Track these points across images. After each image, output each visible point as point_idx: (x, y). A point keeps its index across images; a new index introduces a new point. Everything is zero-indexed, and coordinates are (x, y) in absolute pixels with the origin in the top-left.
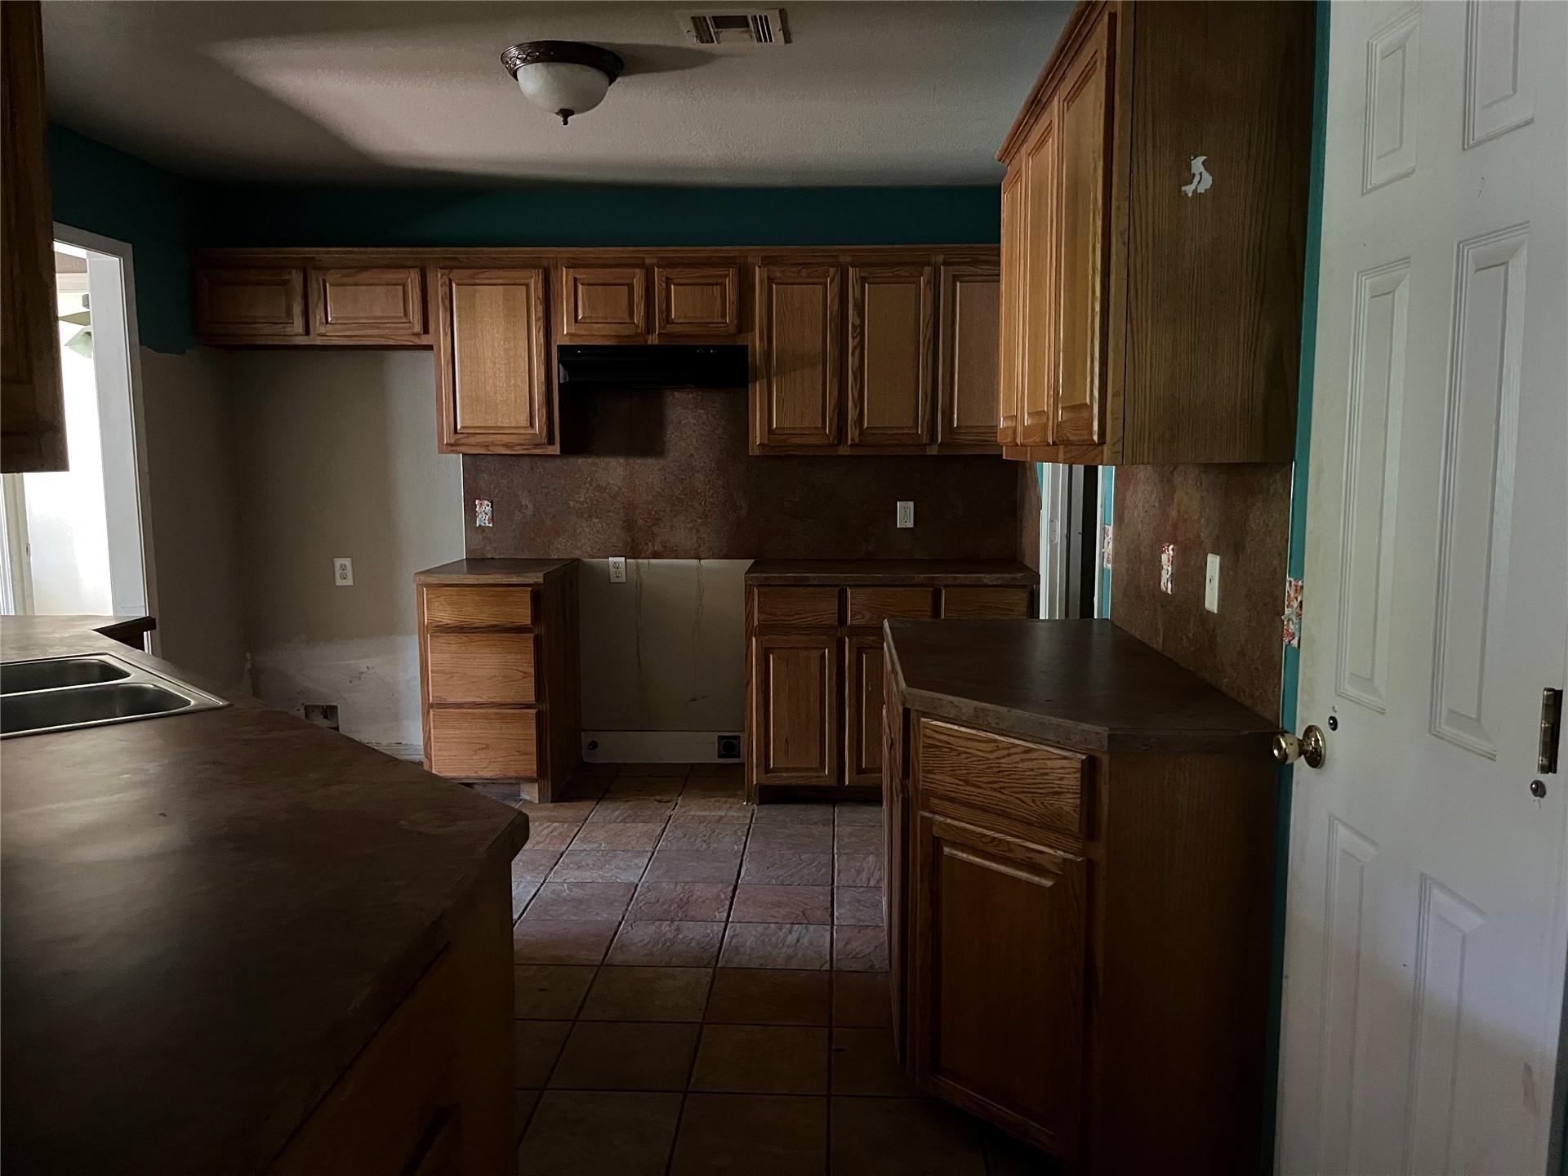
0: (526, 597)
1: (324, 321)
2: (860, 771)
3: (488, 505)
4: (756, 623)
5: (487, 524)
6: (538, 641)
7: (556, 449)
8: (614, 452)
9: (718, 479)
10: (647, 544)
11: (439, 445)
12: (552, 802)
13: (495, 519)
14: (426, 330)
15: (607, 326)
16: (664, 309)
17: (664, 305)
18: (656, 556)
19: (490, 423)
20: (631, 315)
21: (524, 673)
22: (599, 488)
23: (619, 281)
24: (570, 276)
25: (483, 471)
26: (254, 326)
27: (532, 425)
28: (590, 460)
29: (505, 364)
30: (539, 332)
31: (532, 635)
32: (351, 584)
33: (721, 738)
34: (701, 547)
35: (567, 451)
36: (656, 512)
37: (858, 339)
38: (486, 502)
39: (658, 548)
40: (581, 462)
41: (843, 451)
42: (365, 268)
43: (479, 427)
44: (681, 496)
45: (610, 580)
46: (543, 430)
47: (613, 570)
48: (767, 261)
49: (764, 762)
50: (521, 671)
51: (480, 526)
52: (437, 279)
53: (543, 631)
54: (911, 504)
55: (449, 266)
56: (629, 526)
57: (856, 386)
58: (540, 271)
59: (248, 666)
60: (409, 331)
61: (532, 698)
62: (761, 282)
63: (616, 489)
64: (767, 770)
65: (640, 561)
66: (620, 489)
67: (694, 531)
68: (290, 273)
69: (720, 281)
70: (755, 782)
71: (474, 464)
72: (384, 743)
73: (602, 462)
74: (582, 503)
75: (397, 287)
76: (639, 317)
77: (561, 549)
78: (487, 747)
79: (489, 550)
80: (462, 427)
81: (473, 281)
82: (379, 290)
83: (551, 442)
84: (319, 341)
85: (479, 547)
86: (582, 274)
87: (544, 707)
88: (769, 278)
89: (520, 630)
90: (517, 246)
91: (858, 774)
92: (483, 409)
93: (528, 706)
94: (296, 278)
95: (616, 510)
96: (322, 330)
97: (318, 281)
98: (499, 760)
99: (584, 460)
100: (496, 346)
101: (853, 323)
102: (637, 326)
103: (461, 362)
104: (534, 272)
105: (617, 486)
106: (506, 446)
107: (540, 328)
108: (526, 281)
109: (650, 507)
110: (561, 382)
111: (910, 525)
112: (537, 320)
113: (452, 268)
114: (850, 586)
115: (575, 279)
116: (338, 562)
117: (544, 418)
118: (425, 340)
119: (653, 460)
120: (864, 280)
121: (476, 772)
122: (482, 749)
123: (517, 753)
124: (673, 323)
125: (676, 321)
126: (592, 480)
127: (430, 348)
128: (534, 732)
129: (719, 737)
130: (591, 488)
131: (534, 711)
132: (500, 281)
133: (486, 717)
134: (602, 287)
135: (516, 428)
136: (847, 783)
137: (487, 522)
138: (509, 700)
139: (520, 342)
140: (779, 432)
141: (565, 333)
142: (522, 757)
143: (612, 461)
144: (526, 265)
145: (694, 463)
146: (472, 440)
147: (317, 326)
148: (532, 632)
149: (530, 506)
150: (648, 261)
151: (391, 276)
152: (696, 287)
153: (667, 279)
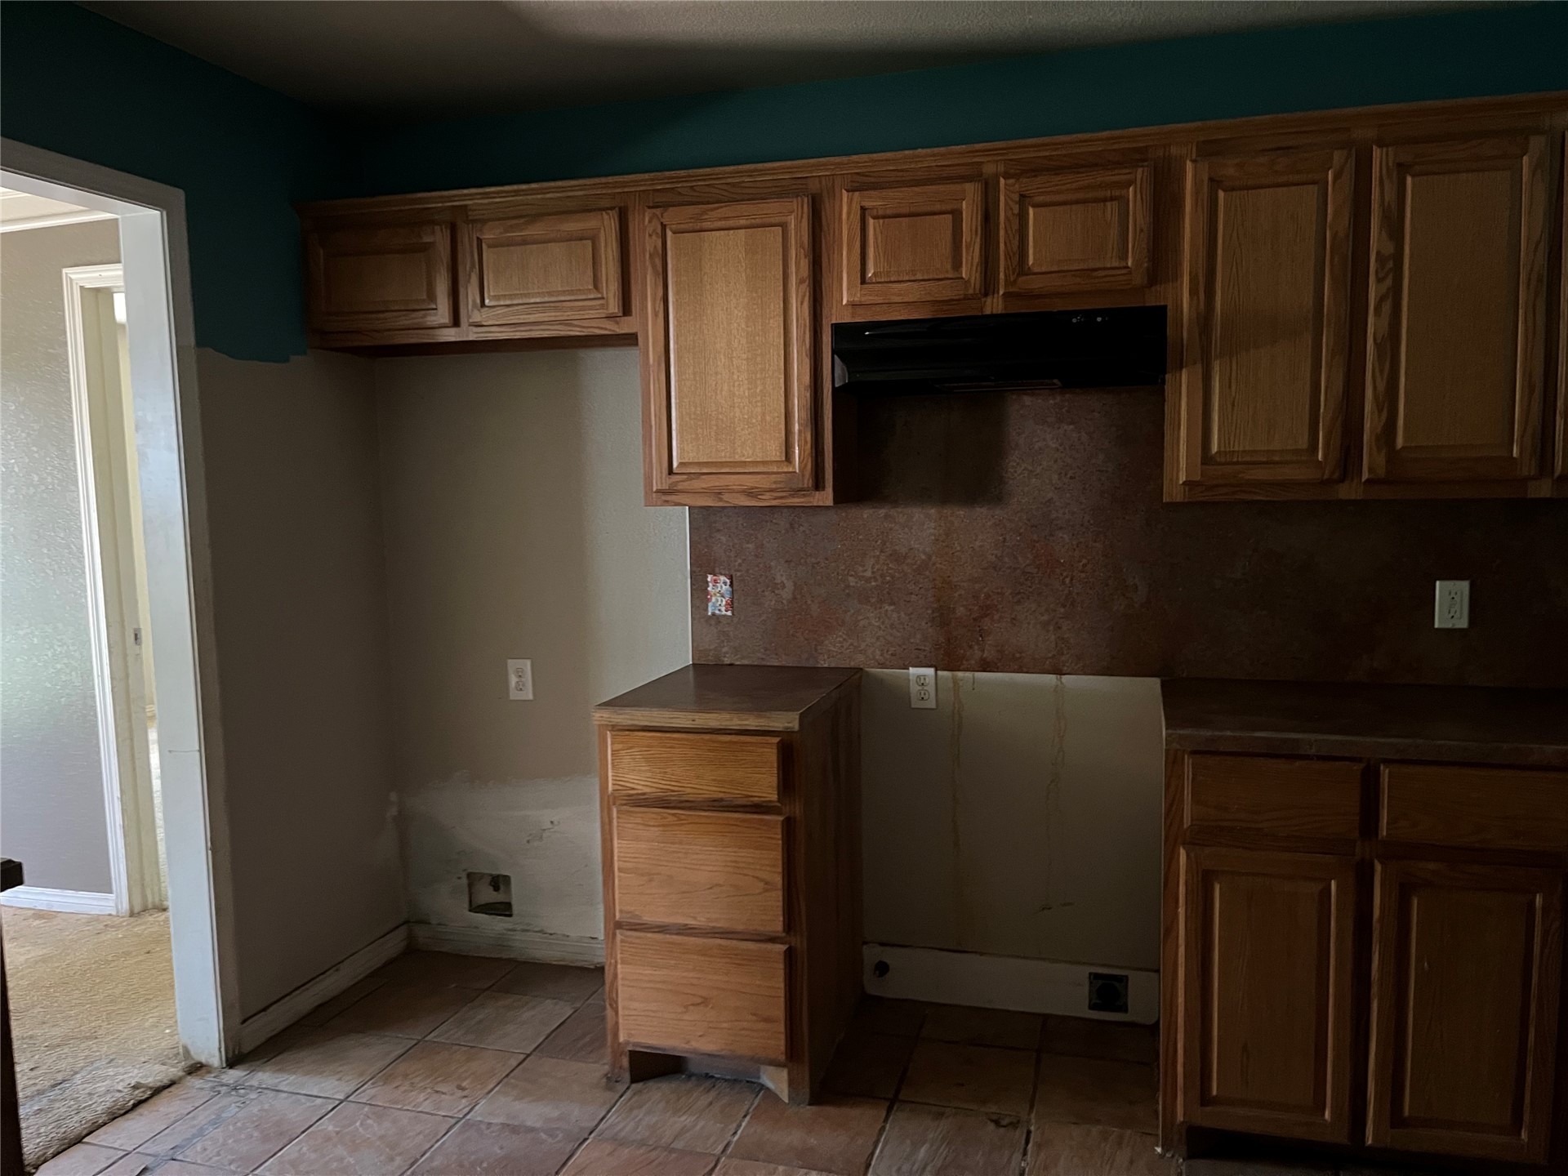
0: (771, 755)
1: (478, 301)
2: (1397, 1120)
3: (725, 583)
4: (1187, 823)
5: (724, 613)
6: (789, 826)
7: (826, 497)
8: (922, 496)
9: (1095, 541)
10: (971, 647)
11: (646, 493)
12: (810, 1104)
13: (735, 604)
14: (626, 310)
15: (915, 285)
16: (1015, 248)
17: (1016, 243)
18: (986, 666)
19: (724, 456)
20: (957, 266)
21: (766, 883)
22: (897, 558)
23: (938, 207)
24: (854, 205)
25: (719, 530)
26: (381, 316)
27: (788, 457)
28: (882, 512)
29: (747, 359)
30: (802, 303)
31: (781, 818)
32: (531, 697)
33: (1095, 977)
34: (1063, 654)
35: (845, 496)
36: (988, 596)
37: (1389, 282)
38: (723, 578)
39: (989, 654)
40: (868, 516)
41: (1347, 492)
42: (534, 217)
43: (707, 464)
44: (1029, 569)
45: (910, 704)
46: (806, 465)
47: (914, 688)
48: (1209, 150)
49: (1198, 1083)
50: (761, 880)
51: (714, 614)
52: (644, 227)
53: (797, 810)
54: (1464, 586)
55: (661, 203)
56: (942, 617)
57: (1382, 371)
58: (806, 200)
59: (393, 811)
60: (603, 313)
61: (778, 926)
62: (1197, 193)
63: (923, 557)
64: (1205, 1099)
65: (960, 674)
66: (930, 557)
67: (1051, 628)
68: (433, 233)
69: (1117, 193)
70: (1180, 1118)
71: (704, 521)
72: (573, 934)
73: (901, 514)
74: (868, 580)
75: (584, 242)
76: (969, 270)
77: (834, 652)
78: (705, 1001)
79: (727, 653)
80: (681, 464)
81: (698, 226)
82: (557, 249)
83: (818, 485)
84: (472, 335)
85: (712, 647)
86: (874, 201)
87: (800, 942)
88: (1211, 180)
89: (759, 808)
90: (769, 161)
91: (1393, 1126)
92: (713, 434)
93: (772, 940)
94: (440, 239)
95: (923, 591)
96: (477, 317)
97: (470, 239)
98: (725, 1025)
99: (871, 511)
100: (735, 332)
101: (1378, 253)
102: (967, 282)
103: (679, 358)
104: (794, 204)
105: (925, 553)
106: (750, 493)
107: (804, 296)
108: (783, 219)
109: (977, 586)
110: (837, 386)
111: (1463, 623)
112: (801, 282)
113: (666, 206)
114: (1387, 762)
115: (863, 209)
116: (512, 664)
117: (809, 445)
118: (625, 327)
119: (984, 510)
120: (1402, 169)
121: (688, 1042)
122: (698, 1004)
123: (755, 1018)
124: (1029, 273)
125: (1036, 270)
126: (884, 543)
127: (630, 340)
128: (782, 985)
129: (1090, 974)
130: (882, 557)
131: (784, 947)
132: (743, 222)
133: (703, 952)
134: (907, 219)
135: (764, 463)
136: (1370, 1142)
137: (723, 609)
138: (740, 928)
139: (771, 321)
140: (1223, 460)
141: (845, 302)
142: (762, 1025)
143: (917, 513)
144: (782, 192)
145: (1054, 516)
146: (698, 484)
147: (471, 312)
148: (779, 813)
149: (789, 585)
150: (989, 169)
151: (572, 226)
152: (1074, 207)
153: (1022, 196)
